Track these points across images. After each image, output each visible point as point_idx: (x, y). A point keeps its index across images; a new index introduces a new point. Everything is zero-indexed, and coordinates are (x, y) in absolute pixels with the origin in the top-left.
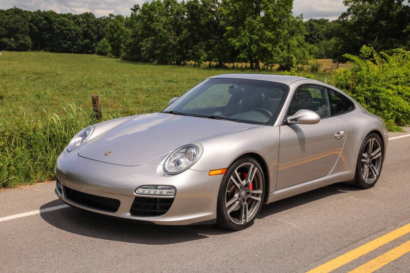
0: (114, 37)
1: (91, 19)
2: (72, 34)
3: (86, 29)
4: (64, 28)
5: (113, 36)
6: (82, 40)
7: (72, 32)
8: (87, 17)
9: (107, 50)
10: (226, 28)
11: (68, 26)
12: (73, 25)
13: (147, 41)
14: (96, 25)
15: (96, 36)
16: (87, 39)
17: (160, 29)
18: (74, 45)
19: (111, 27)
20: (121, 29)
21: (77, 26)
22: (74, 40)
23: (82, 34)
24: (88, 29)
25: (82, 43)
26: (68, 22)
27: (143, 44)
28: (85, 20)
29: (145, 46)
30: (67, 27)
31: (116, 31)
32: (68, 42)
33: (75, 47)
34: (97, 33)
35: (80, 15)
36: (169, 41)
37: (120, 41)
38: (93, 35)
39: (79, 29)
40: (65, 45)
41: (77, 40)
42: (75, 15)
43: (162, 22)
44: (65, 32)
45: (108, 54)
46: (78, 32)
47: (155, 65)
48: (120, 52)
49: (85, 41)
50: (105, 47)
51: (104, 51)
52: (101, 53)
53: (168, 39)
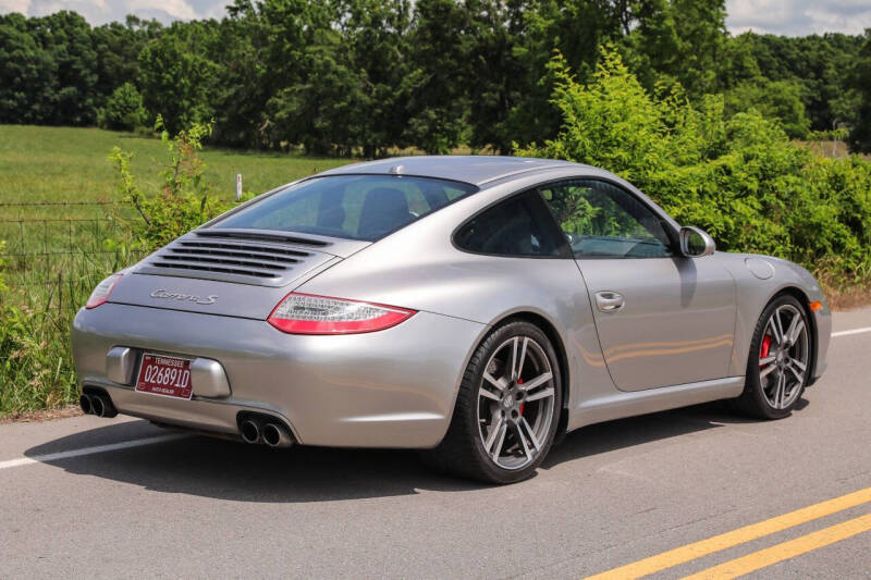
0: (165, 82)
1: (79, 29)
2: (29, 71)
3: (68, 59)
4: (7, 55)
5: (160, 79)
6: (57, 89)
7: (29, 66)
8: (67, 26)
9: (133, 115)
10: (547, 66)
11: (18, 47)
12: (32, 48)
13: (288, 94)
14: (94, 48)
15: (95, 78)
16: (72, 85)
17: (327, 65)
18: (33, 100)
19: (155, 53)
20: (182, 59)
21: (40, 50)
22: (33, 87)
23: (55, 73)
24: (73, 58)
25: (57, 97)
26: (18, 39)
27: (281, 102)
28: (61, 32)
29: (283, 107)
30: (15, 53)
31: (168, 65)
32: (17, 94)
33: (36, 107)
34: (99, 70)
35: (47, 18)
36: (354, 96)
37: (179, 93)
38: (85, 76)
39: (48, 57)
40: (11, 102)
41: (41, 89)
42: (33, 19)
43: (331, 44)
44: (11, 65)
45: (136, 129)
46: (47, 65)
47: (299, 157)
48: (179, 121)
49: (65, 91)
50: (129, 108)
51: (125, 120)
52: (116, 125)
53: (349, 89)
